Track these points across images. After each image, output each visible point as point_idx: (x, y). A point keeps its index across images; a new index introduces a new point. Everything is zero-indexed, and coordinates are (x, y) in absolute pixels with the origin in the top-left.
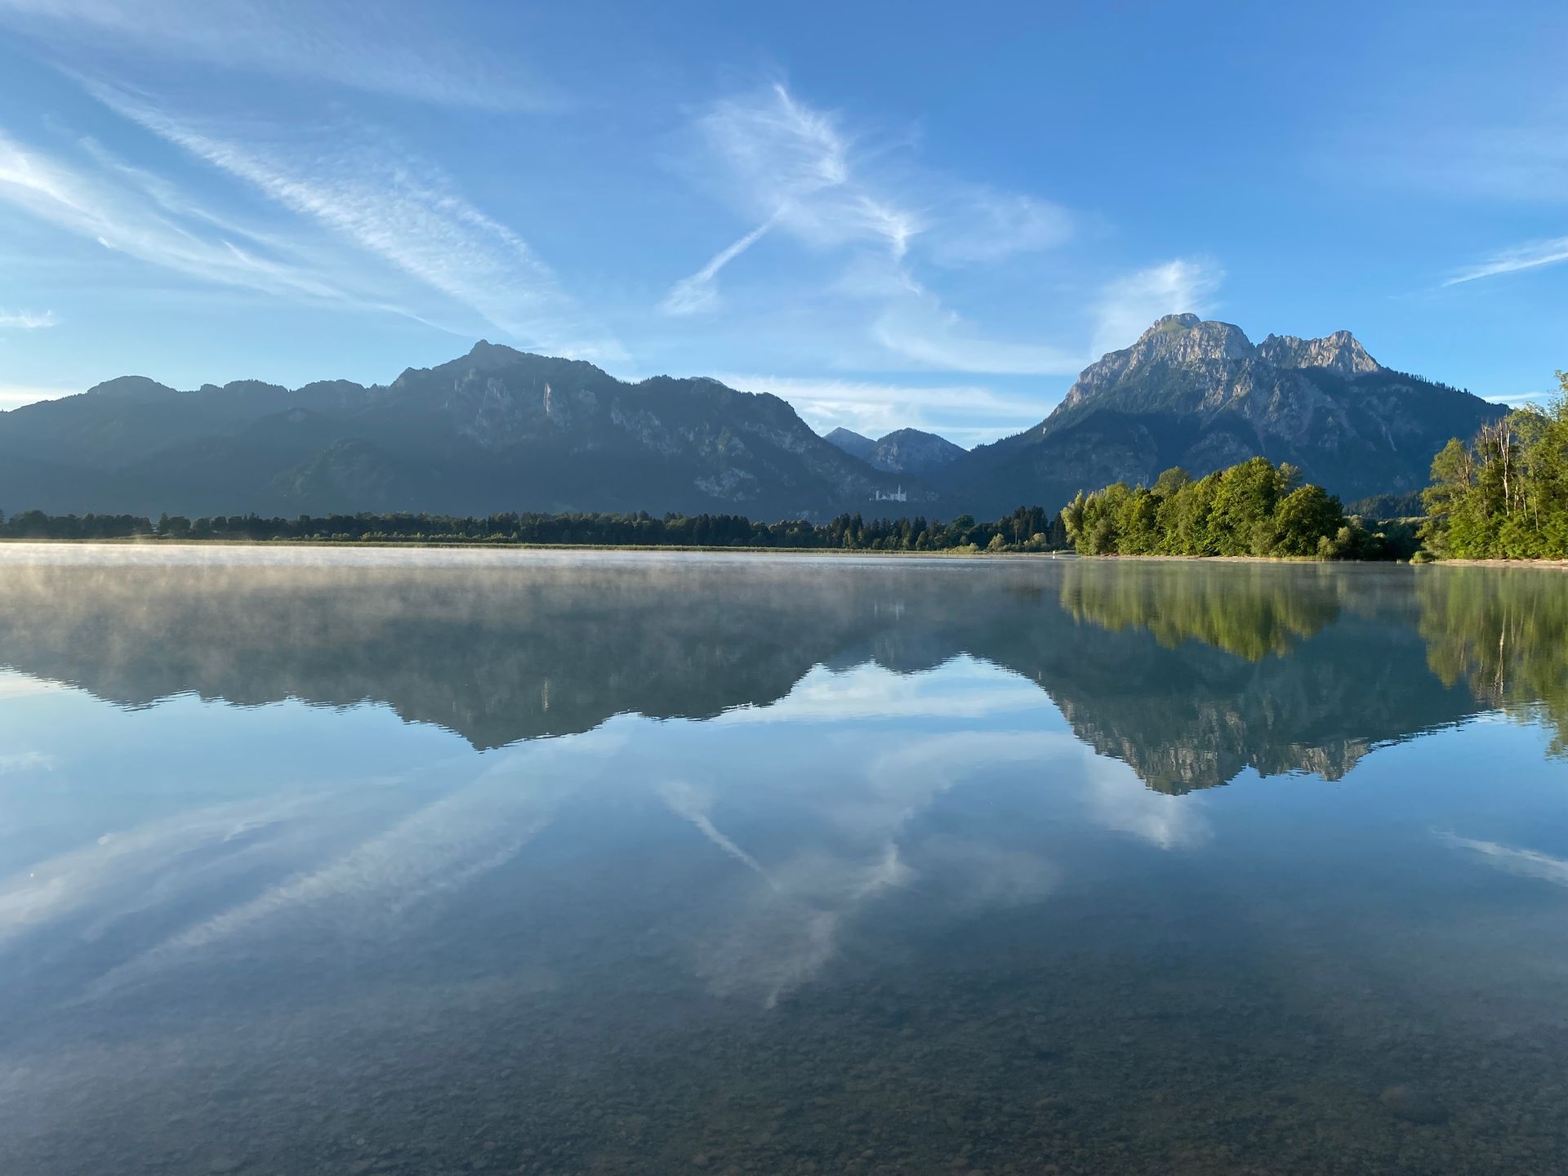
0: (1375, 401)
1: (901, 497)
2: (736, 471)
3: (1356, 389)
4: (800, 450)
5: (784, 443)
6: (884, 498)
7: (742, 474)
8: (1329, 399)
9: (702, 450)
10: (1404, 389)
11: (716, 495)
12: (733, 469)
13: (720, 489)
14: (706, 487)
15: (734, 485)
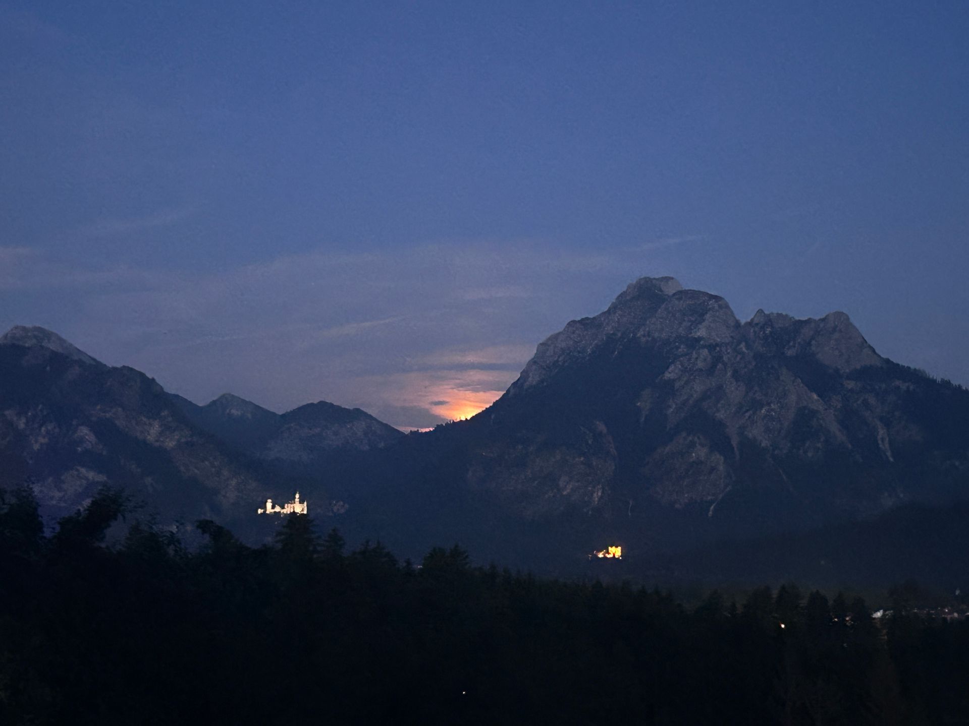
0: (872, 400)
1: (299, 508)
2: (83, 470)
3: (850, 385)
4: (170, 444)
5: (149, 434)
6: (278, 509)
7: (91, 475)
8: (815, 397)
9: (36, 442)
10: (904, 386)
11: (54, 502)
12: (79, 468)
13: (61, 494)
14: (41, 492)
15: (80, 490)
